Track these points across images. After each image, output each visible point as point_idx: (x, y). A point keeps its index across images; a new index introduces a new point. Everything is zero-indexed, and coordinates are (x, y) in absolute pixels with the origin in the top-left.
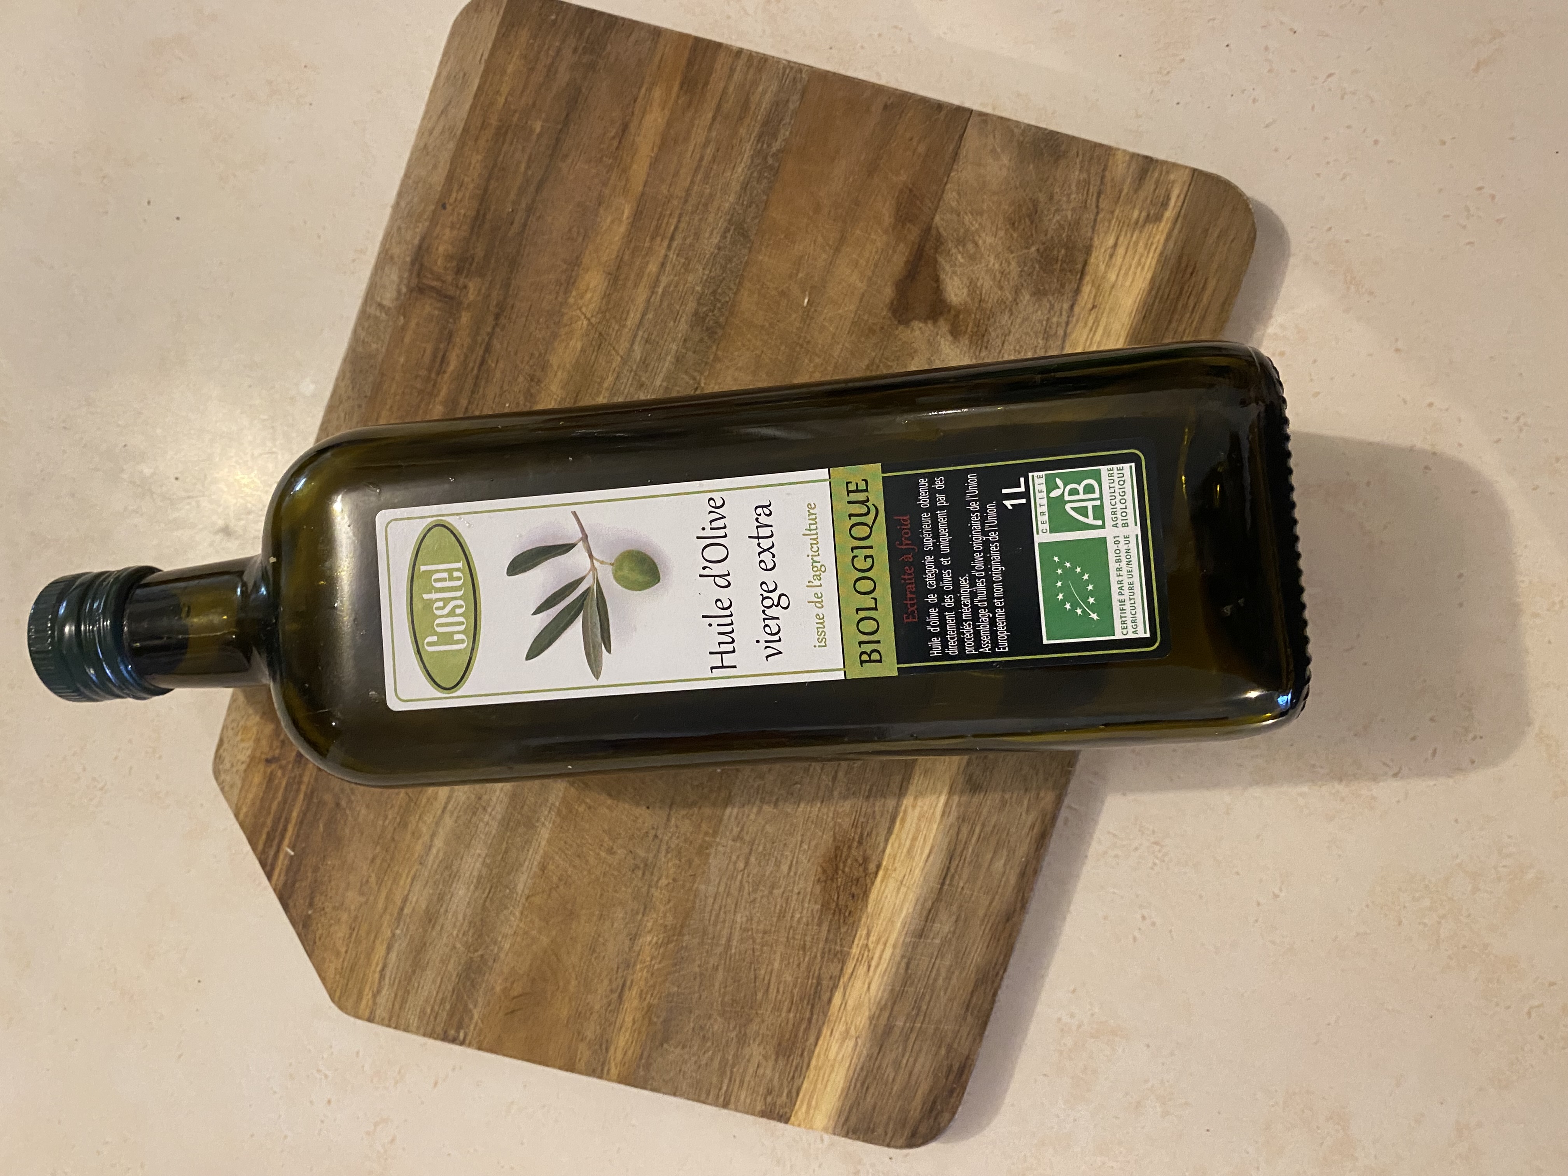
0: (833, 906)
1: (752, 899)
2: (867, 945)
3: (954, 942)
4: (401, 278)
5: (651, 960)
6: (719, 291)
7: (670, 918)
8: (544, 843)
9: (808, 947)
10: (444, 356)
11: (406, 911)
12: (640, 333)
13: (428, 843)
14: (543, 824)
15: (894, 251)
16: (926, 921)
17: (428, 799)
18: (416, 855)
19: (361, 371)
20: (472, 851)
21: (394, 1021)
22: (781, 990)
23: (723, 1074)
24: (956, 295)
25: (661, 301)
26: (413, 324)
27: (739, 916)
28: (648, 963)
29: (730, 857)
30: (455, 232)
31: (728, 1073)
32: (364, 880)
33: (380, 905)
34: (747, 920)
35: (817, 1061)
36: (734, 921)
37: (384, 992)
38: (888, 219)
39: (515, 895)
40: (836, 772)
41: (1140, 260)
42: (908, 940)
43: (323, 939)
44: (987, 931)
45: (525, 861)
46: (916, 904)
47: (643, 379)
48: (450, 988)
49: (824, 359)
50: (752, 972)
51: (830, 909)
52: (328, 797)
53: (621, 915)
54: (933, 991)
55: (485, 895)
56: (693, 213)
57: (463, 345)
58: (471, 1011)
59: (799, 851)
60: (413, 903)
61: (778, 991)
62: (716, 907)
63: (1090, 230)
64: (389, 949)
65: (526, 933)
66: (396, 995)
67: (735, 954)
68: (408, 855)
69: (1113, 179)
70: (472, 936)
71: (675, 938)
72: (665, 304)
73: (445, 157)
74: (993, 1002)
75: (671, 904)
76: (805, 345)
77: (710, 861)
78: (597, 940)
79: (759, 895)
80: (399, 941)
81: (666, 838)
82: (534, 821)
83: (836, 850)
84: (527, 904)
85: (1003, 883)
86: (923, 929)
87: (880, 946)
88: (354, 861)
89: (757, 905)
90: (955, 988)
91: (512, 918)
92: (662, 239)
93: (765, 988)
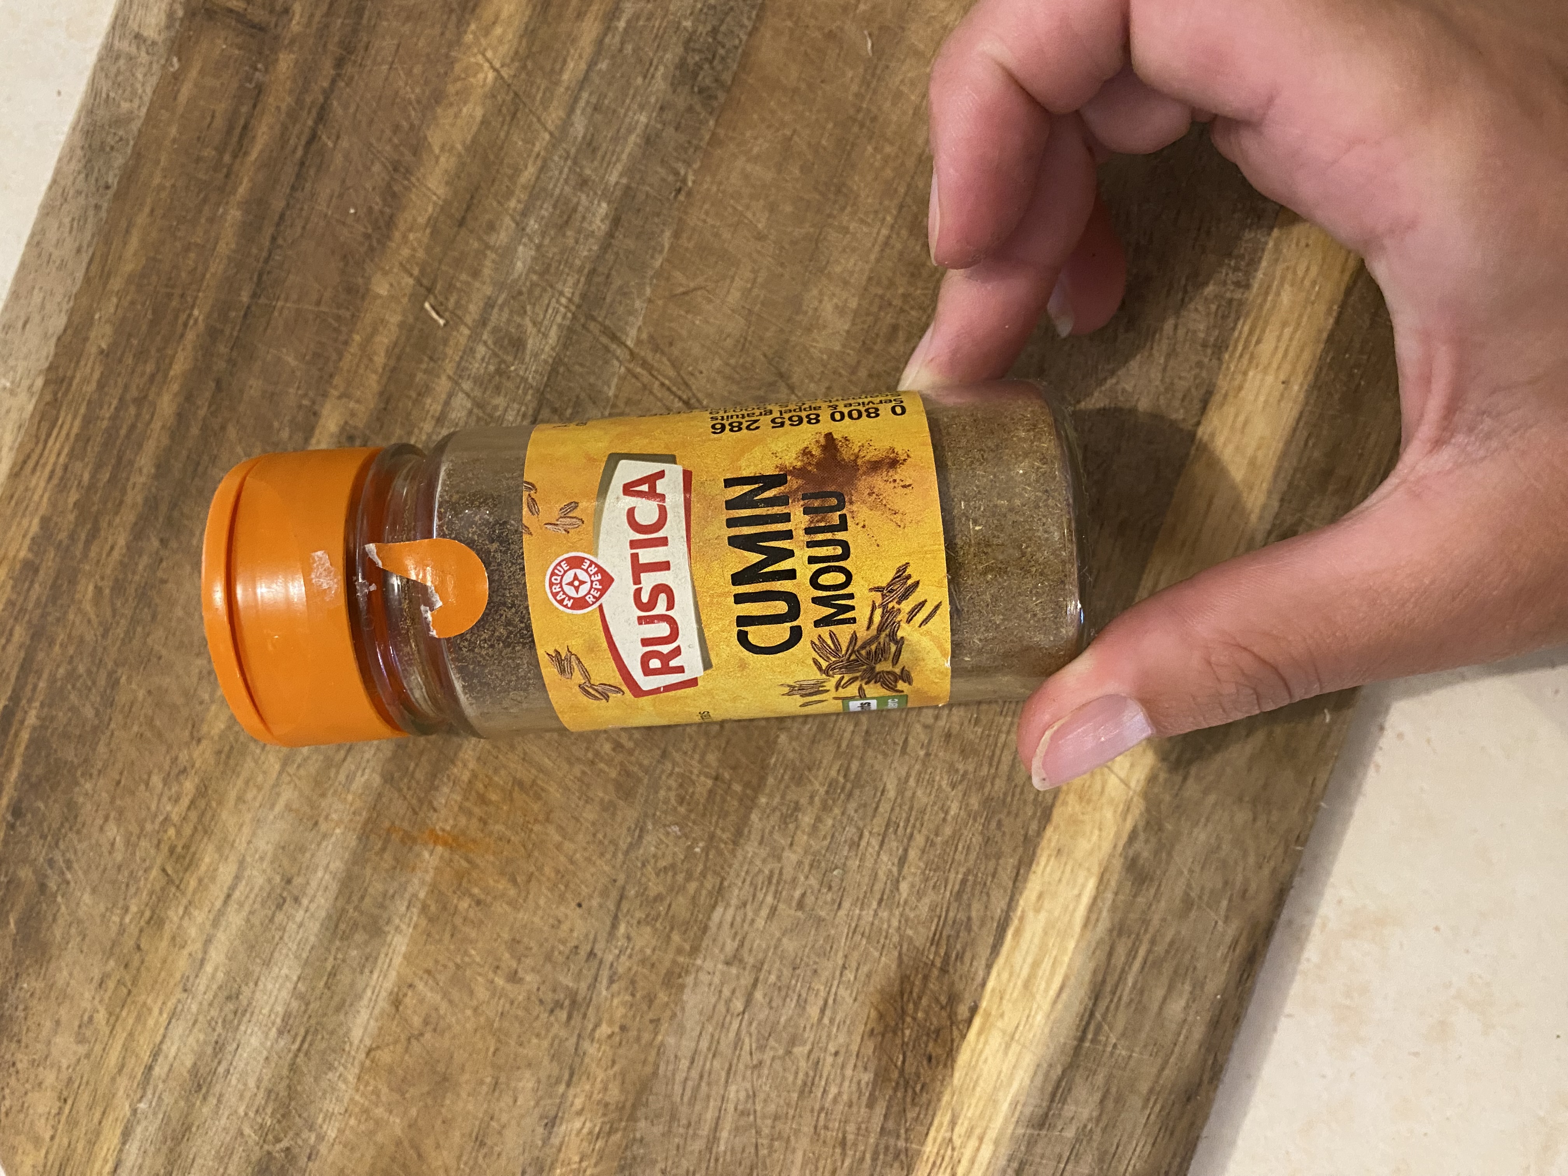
0: (895, 1075)
1: (755, 1062)
2: (951, 1140)
3: (1097, 1137)
5: (581, 1161)
6: (723, 28)
7: (614, 1092)
8: (398, 960)
9: (849, 1143)
10: (245, 127)
11: (159, 1071)
12: (585, 95)
13: (200, 956)
14: (397, 928)
16: (1052, 1101)
17: (200, 881)
18: (178, 976)
19: (102, 148)
20: (275, 970)
25: (623, 43)
26: (194, 73)
27: (733, 1088)
28: (575, 1166)
29: (720, 991)
32: (86, 1018)
33: (112, 1060)
34: (748, 1096)
36: (724, 1099)
39: (347, 1048)
40: (906, 851)
42: (1021, 1131)
43: (11, 1116)
44: (1152, 1118)
45: (364, 990)
46: (1035, 1073)
47: (588, 172)
49: (900, 148)
51: (890, 1080)
52: (25, 873)
53: (530, 1085)
55: (294, 1048)
57: (278, 108)
59: (840, 982)
60: (171, 1057)
62: (695, 1074)
64: (126, 1135)
65: (366, 1111)
67: (725, 1153)
68: (163, 974)
70: (273, 1115)
71: (623, 1124)
72: (629, 48)
75: (617, 1068)
76: (868, 123)
77: (685, 997)
78: (488, 1125)
79: (767, 1056)
80: (144, 1123)
81: (609, 958)
82: (381, 922)
83: (902, 983)
84: (368, 1063)
85: (1182, 1038)
86: (1047, 1115)
87: (973, 1143)
88: (68, 984)
89: (765, 1072)
91: (343, 1086)
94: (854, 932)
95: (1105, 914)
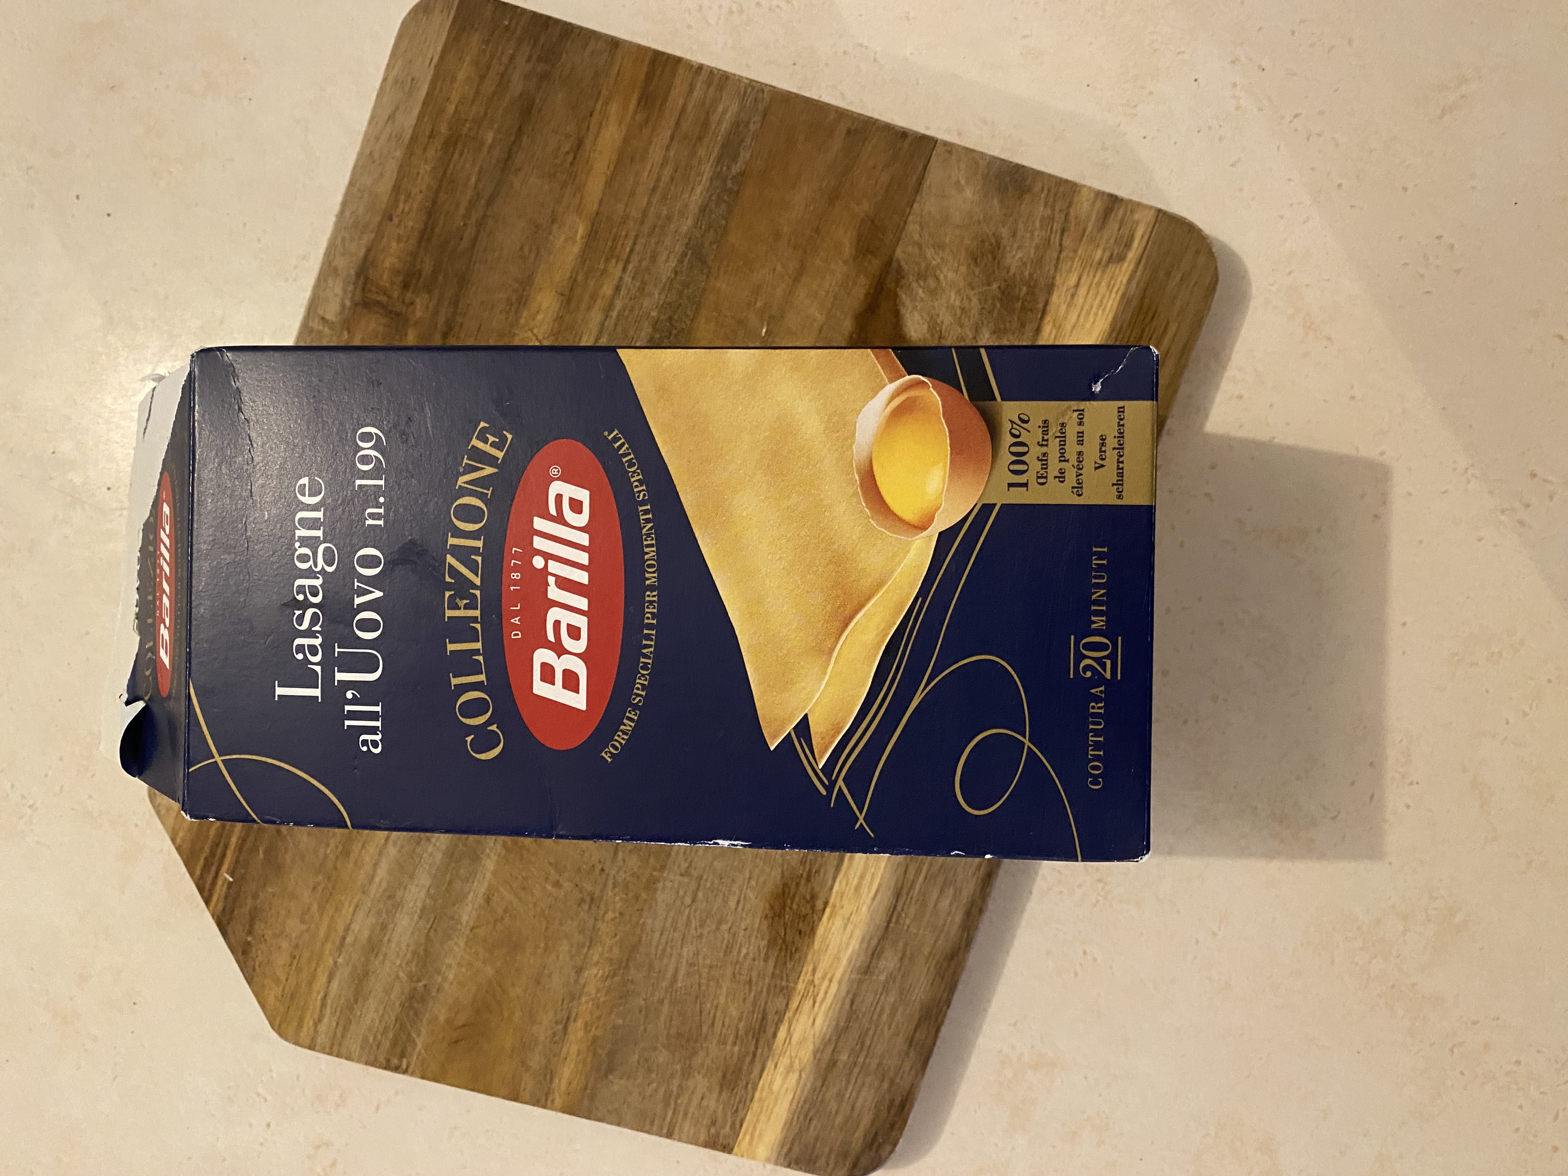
0: (780, 942)
1: (698, 934)
2: (813, 981)
3: (898, 979)
4: (345, 291)
5: (596, 994)
6: (676, 317)
7: (616, 952)
8: (488, 875)
9: (753, 983)
11: (349, 940)
13: (372, 872)
14: (489, 856)
15: (854, 284)
16: (872, 959)
18: (359, 884)
20: (416, 882)
21: (335, 1049)
22: (726, 1023)
23: (667, 1105)
24: (916, 331)
25: (616, 325)
27: (685, 950)
28: (594, 996)
29: (678, 893)
30: (402, 245)
31: (672, 1106)
32: (305, 908)
33: (322, 933)
34: (694, 954)
35: (761, 1093)
36: (680, 955)
37: (326, 1020)
38: (848, 250)
39: (459, 926)
41: (1101, 301)
42: (853, 976)
43: (263, 966)
44: (932, 969)
45: (469, 893)
46: (862, 942)
48: (394, 1018)
50: (698, 1007)
51: (777, 945)
53: (567, 948)
54: (877, 1026)
55: (429, 926)
56: (650, 235)
58: (414, 1041)
59: (747, 887)
60: (356, 932)
61: (723, 1025)
62: (663, 941)
63: (1053, 268)
64: (331, 977)
65: (471, 964)
66: (337, 1024)
67: (681, 988)
68: (350, 883)
69: (1077, 217)
70: (416, 966)
71: (621, 971)
72: (619, 329)
73: (392, 167)
74: (936, 1036)
75: (617, 937)
77: (657, 896)
78: (543, 972)
79: (706, 931)
80: (341, 970)
81: (613, 872)
82: (479, 850)
83: (783, 888)
84: (471, 935)
85: (948, 921)
86: (869, 967)
87: (826, 983)
88: (295, 889)
89: (704, 940)
90: (898, 1023)
91: (456, 949)
92: (617, 262)
93: (710, 1022)
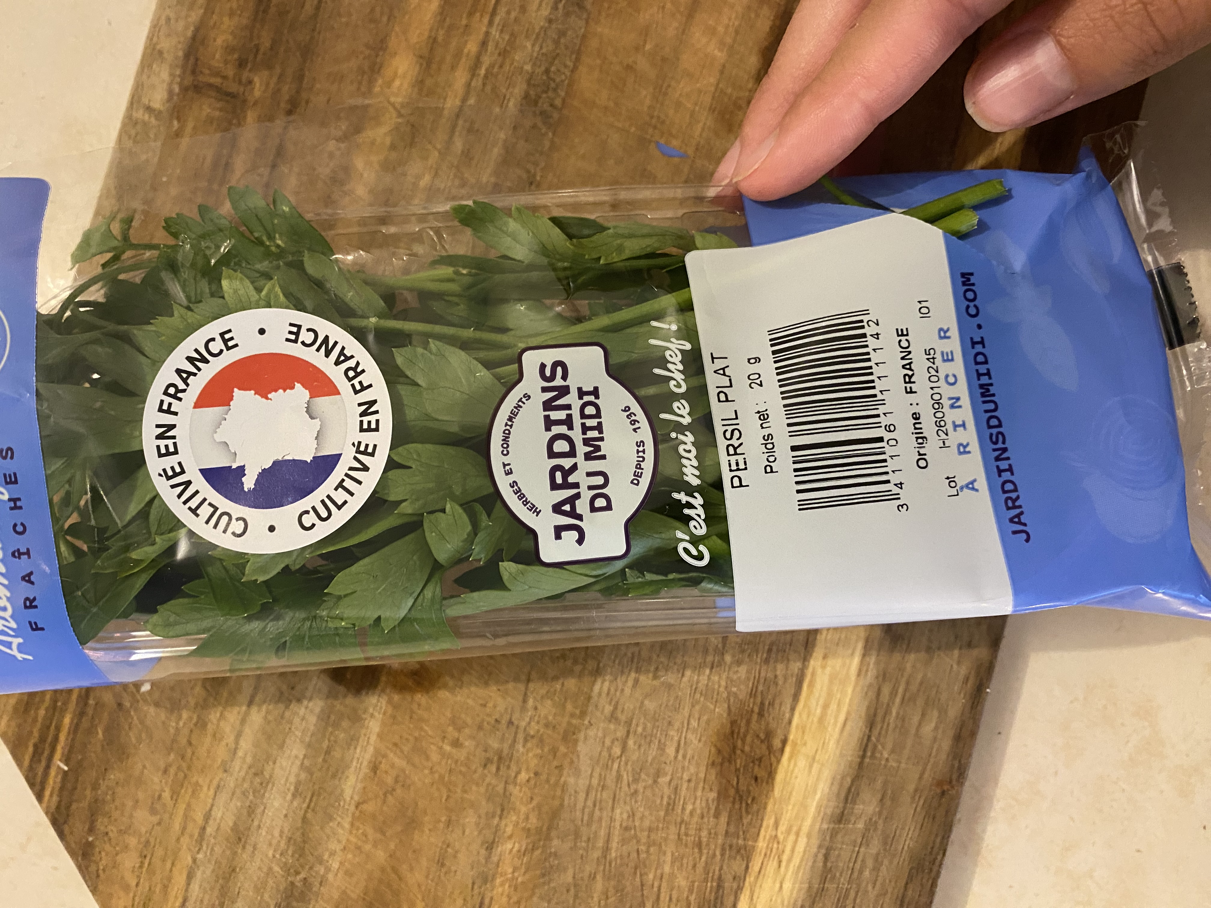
0: (732, 792)
1: (632, 791)
2: (776, 836)
3: (880, 826)
4: (172, 75)
5: (513, 872)
6: (553, 69)
7: (533, 821)
8: (373, 738)
9: (704, 844)
10: (227, 164)
11: (209, 830)
12: (460, 122)
13: (234, 746)
14: (372, 716)
15: (757, 15)
16: (846, 803)
17: (230, 692)
18: (220, 761)
20: (287, 752)
22: (674, 897)
25: (484, 85)
26: (189, 130)
27: (618, 811)
28: (510, 876)
29: (604, 742)
30: (235, 20)
32: (156, 796)
33: (177, 826)
34: (629, 817)
36: (612, 819)
39: (342, 803)
42: (825, 826)
43: (108, 870)
44: (919, 809)
45: (352, 761)
46: (832, 784)
47: (467, 175)
50: (638, 879)
51: (729, 796)
53: (474, 820)
54: (859, 885)
55: (305, 806)
57: (248, 149)
59: (688, 729)
60: (218, 821)
61: (671, 899)
62: (590, 803)
64: (190, 877)
65: (358, 848)
67: (616, 858)
68: (208, 762)
70: (293, 856)
71: (542, 843)
72: (488, 88)
74: (932, 893)
75: (534, 803)
76: (659, 125)
77: (579, 749)
78: (446, 851)
79: (640, 786)
80: (201, 868)
81: (523, 724)
82: (360, 712)
83: (732, 726)
84: (357, 813)
85: (935, 749)
86: (843, 813)
87: (792, 838)
88: (142, 772)
89: (640, 797)
90: (884, 880)
91: (341, 831)
92: (482, 16)
93: (654, 897)
94: (695, 692)
95: (871, 666)
